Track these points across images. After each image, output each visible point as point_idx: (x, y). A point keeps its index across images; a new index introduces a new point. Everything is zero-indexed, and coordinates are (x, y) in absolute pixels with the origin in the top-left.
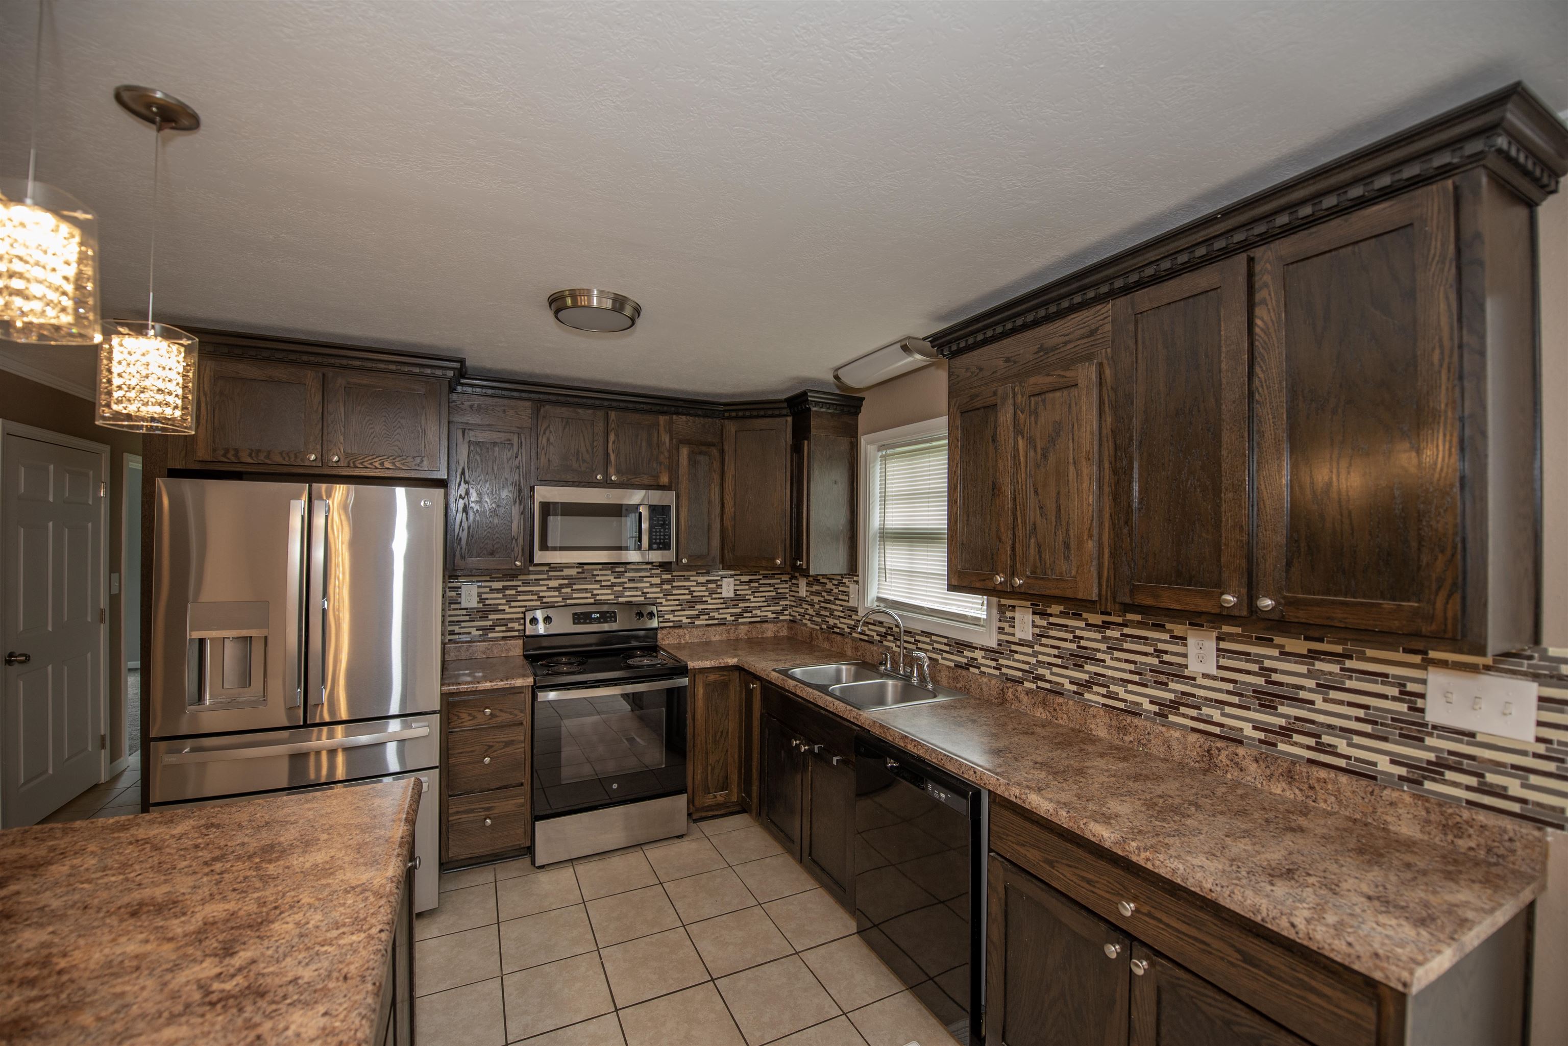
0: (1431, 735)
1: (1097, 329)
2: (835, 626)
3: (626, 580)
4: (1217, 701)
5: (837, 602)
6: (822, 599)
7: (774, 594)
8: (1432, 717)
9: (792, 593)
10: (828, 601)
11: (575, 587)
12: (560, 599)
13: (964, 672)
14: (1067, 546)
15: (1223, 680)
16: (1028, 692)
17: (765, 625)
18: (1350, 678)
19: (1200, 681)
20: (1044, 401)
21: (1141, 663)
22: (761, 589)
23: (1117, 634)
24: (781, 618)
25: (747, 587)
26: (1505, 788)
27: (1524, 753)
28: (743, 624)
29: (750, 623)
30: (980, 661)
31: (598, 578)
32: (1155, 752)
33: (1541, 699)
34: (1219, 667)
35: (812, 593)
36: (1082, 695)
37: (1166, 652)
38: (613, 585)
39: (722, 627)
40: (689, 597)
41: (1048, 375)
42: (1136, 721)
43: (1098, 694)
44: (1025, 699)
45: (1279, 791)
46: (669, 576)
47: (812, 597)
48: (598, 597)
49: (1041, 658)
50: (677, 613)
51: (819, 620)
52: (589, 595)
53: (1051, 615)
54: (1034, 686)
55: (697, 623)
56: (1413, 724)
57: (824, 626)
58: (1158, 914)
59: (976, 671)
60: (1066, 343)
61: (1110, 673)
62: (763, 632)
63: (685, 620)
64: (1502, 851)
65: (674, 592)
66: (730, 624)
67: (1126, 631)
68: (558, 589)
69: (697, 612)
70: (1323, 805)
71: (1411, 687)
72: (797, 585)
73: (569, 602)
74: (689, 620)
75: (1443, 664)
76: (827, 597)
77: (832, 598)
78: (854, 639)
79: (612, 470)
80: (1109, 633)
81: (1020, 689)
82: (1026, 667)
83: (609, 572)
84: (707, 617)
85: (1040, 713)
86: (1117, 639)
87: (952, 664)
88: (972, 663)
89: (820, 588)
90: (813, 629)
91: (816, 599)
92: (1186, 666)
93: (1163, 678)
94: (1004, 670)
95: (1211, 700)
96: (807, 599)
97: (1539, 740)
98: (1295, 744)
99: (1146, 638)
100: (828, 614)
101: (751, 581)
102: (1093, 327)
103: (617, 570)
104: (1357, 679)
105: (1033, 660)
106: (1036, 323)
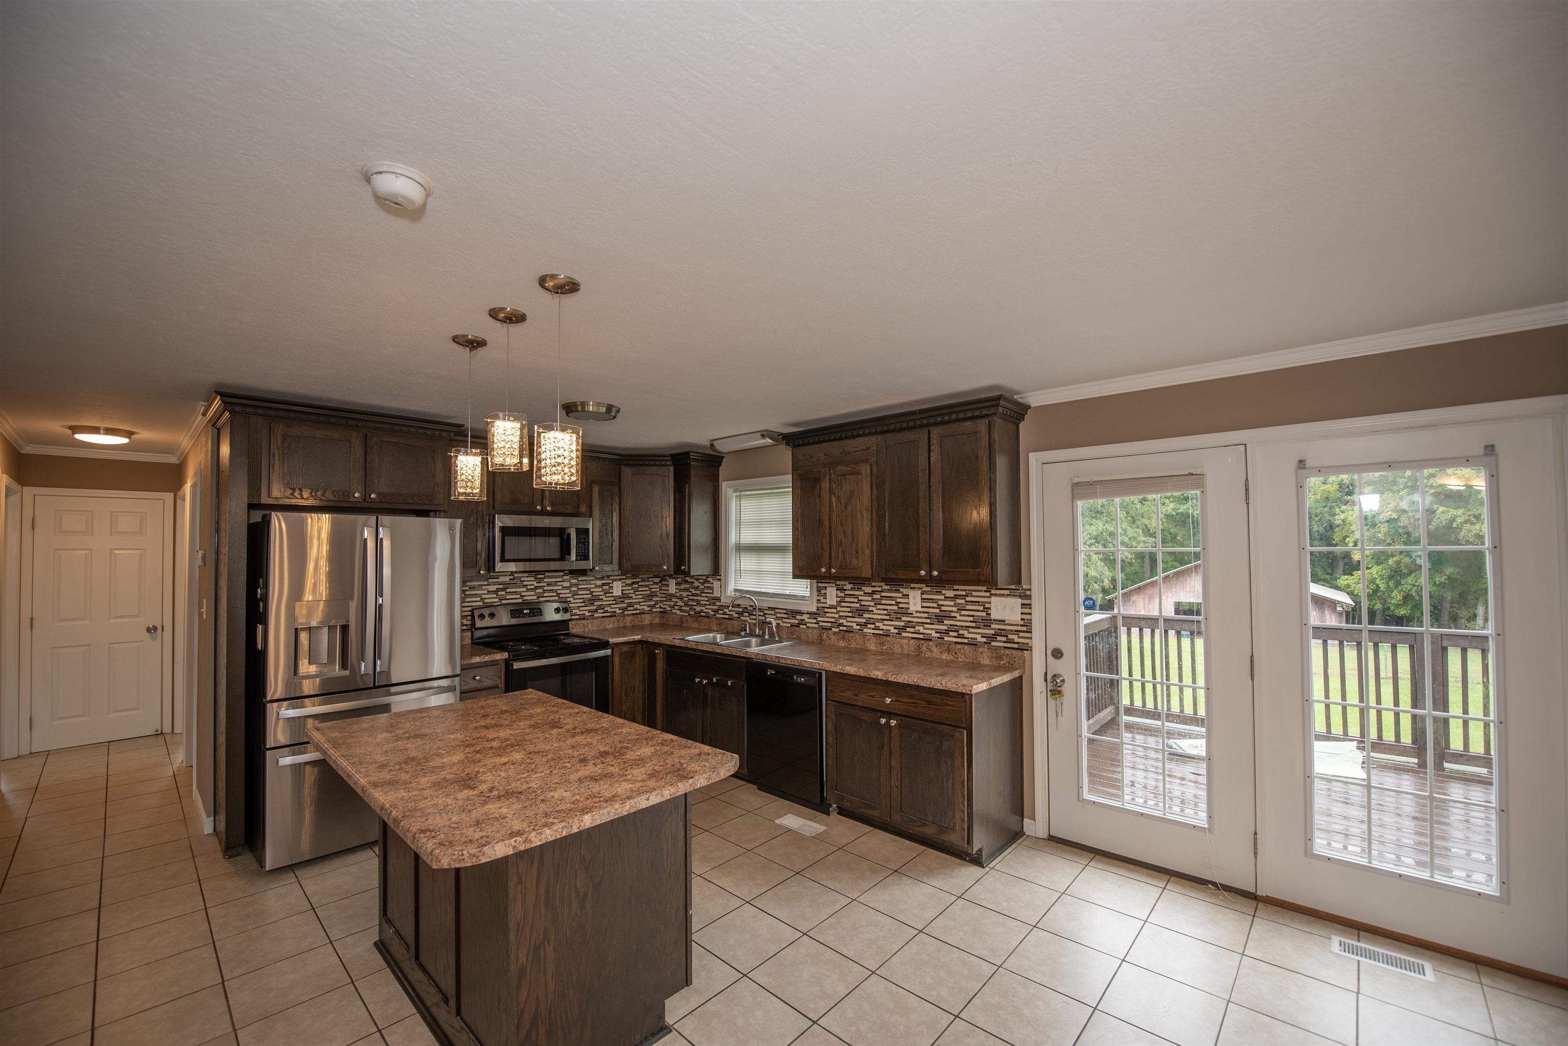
0: (992, 623)
1: (870, 448)
2: (702, 611)
3: (545, 584)
4: (922, 623)
5: (703, 595)
6: (690, 594)
7: (649, 592)
8: (993, 617)
9: (661, 592)
10: (696, 595)
11: (508, 590)
12: (497, 600)
13: (797, 628)
14: (857, 552)
15: (924, 612)
16: (835, 633)
17: (644, 616)
18: (968, 605)
19: (915, 614)
20: (845, 479)
21: (890, 610)
22: (640, 589)
23: (878, 596)
24: (654, 610)
25: (630, 588)
26: (1013, 639)
27: (1017, 625)
28: (628, 615)
29: (633, 614)
30: (807, 620)
31: (525, 583)
32: (897, 651)
33: (1022, 604)
34: (922, 607)
35: (681, 590)
36: (862, 630)
37: (900, 603)
38: (536, 588)
39: (614, 618)
40: (590, 596)
41: (847, 466)
42: (888, 638)
43: (870, 628)
44: (833, 637)
45: (945, 658)
46: (576, 581)
47: (681, 593)
48: (525, 598)
49: (841, 614)
50: (581, 609)
51: (688, 609)
52: (518, 596)
53: (846, 590)
54: (837, 630)
55: (596, 615)
56: (988, 620)
57: (692, 613)
58: (899, 699)
59: (804, 627)
60: (855, 451)
61: (876, 617)
62: (642, 621)
63: (587, 614)
64: (1012, 663)
65: (580, 593)
66: (618, 616)
67: (883, 594)
68: (496, 592)
69: (595, 608)
70: (960, 660)
71: (987, 606)
72: (668, 585)
73: (503, 602)
74: (590, 614)
75: (995, 595)
76: (694, 592)
77: (699, 592)
78: (718, 619)
79: (546, 502)
80: (875, 596)
81: (830, 632)
82: (833, 620)
83: (533, 579)
84: (602, 611)
85: (842, 644)
86: (879, 599)
87: (789, 625)
88: (802, 622)
89: (688, 586)
90: (684, 616)
91: (685, 594)
92: (909, 608)
93: (899, 616)
94: (821, 624)
95: (919, 623)
96: (676, 595)
97: (1022, 619)
98: (951, 636)
99: (892, 597)
100: (695, 604)
101: (633, 583)
102: (868, 446)
103: (539, 576)
104: (971, 605)
105: (837, 616)
106: (841, 439)
